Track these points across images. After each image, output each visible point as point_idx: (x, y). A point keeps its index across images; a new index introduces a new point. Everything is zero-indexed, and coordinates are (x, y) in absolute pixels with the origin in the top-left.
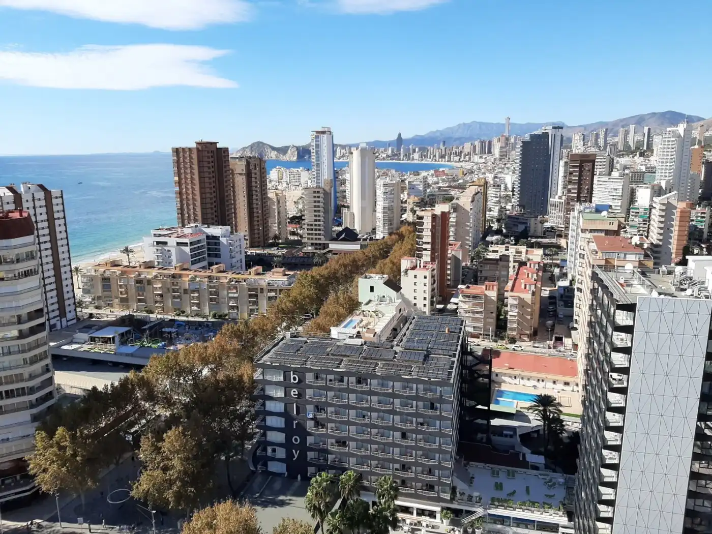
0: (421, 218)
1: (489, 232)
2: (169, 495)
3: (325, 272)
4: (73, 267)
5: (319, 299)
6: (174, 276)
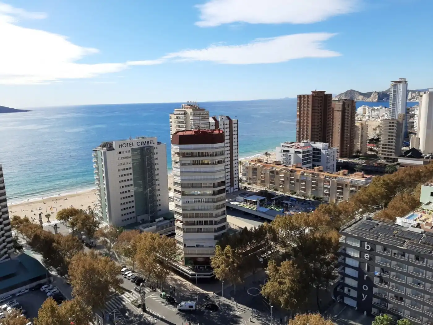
2: (282, 299)
5: (388, 197)
6: (291, 171)
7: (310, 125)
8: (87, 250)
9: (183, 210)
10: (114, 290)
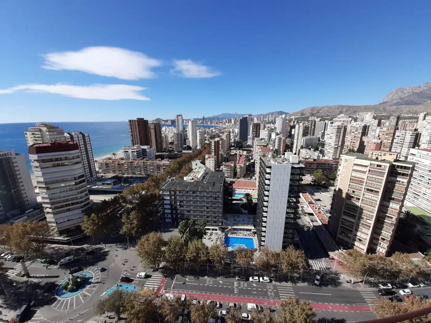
0: (211, 142)
1: (231, 146)
2: (133, 232)
3: (181, 160)
4: (94, 160)
5: (180, 168)
6: (131, 162)
7: (138, 136)
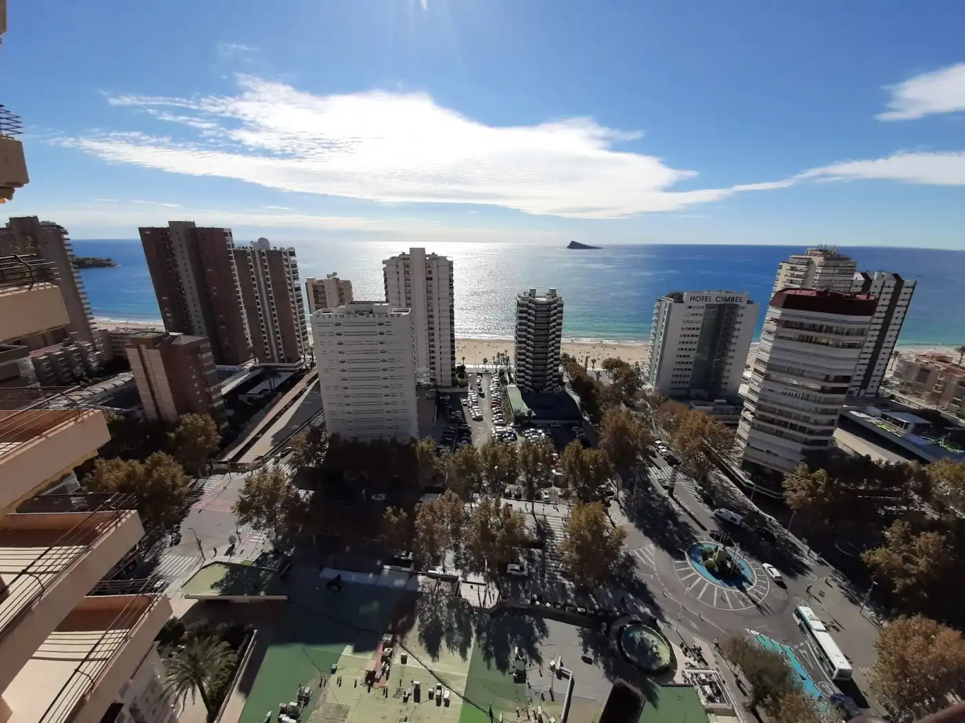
8: (623, 407)
9: (760, 399)
10: (642, 459)
